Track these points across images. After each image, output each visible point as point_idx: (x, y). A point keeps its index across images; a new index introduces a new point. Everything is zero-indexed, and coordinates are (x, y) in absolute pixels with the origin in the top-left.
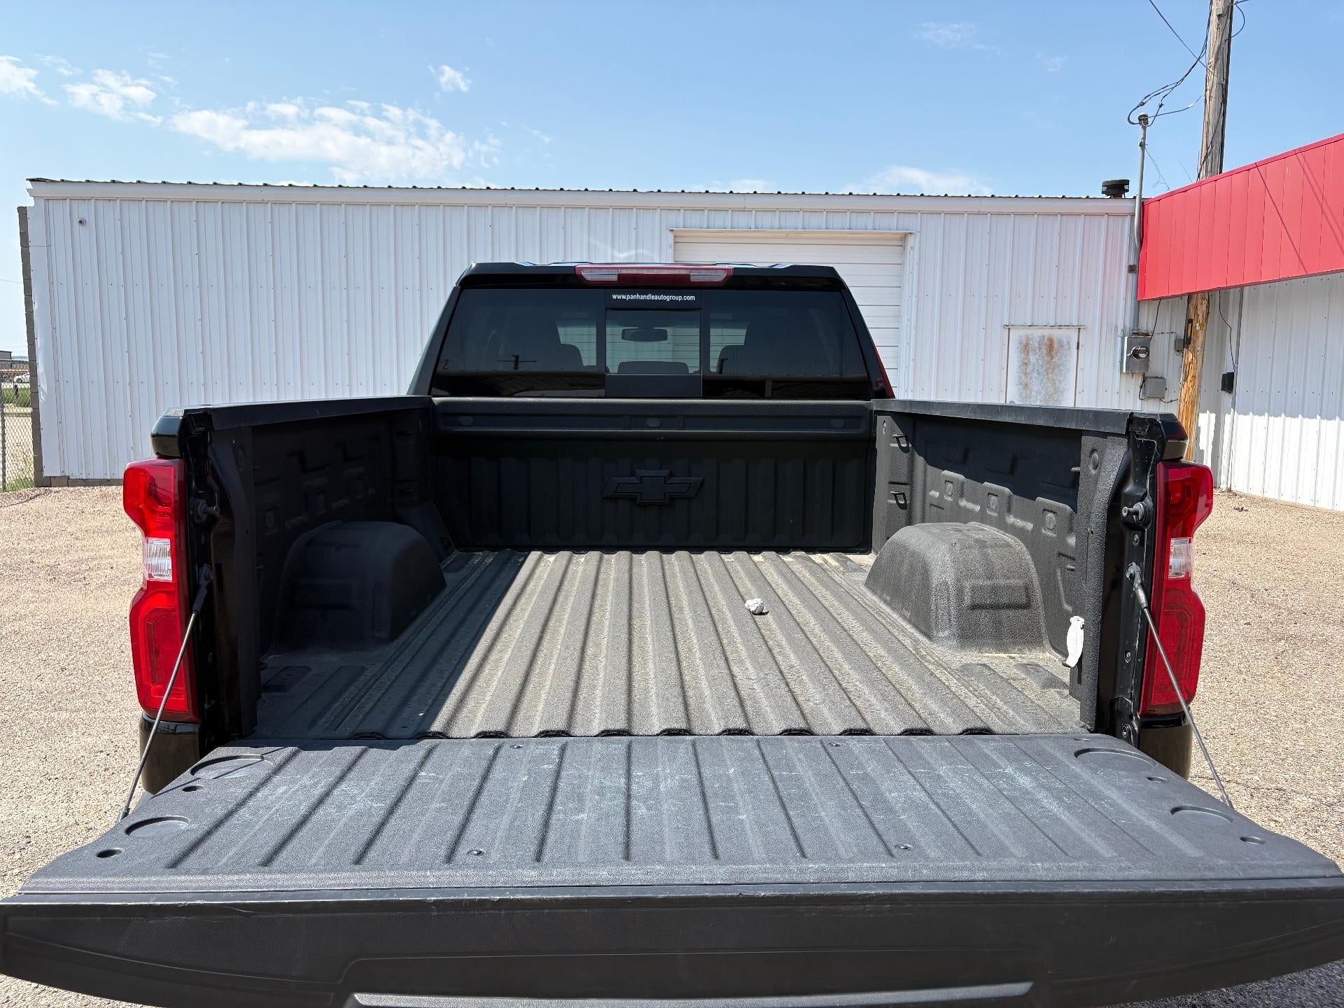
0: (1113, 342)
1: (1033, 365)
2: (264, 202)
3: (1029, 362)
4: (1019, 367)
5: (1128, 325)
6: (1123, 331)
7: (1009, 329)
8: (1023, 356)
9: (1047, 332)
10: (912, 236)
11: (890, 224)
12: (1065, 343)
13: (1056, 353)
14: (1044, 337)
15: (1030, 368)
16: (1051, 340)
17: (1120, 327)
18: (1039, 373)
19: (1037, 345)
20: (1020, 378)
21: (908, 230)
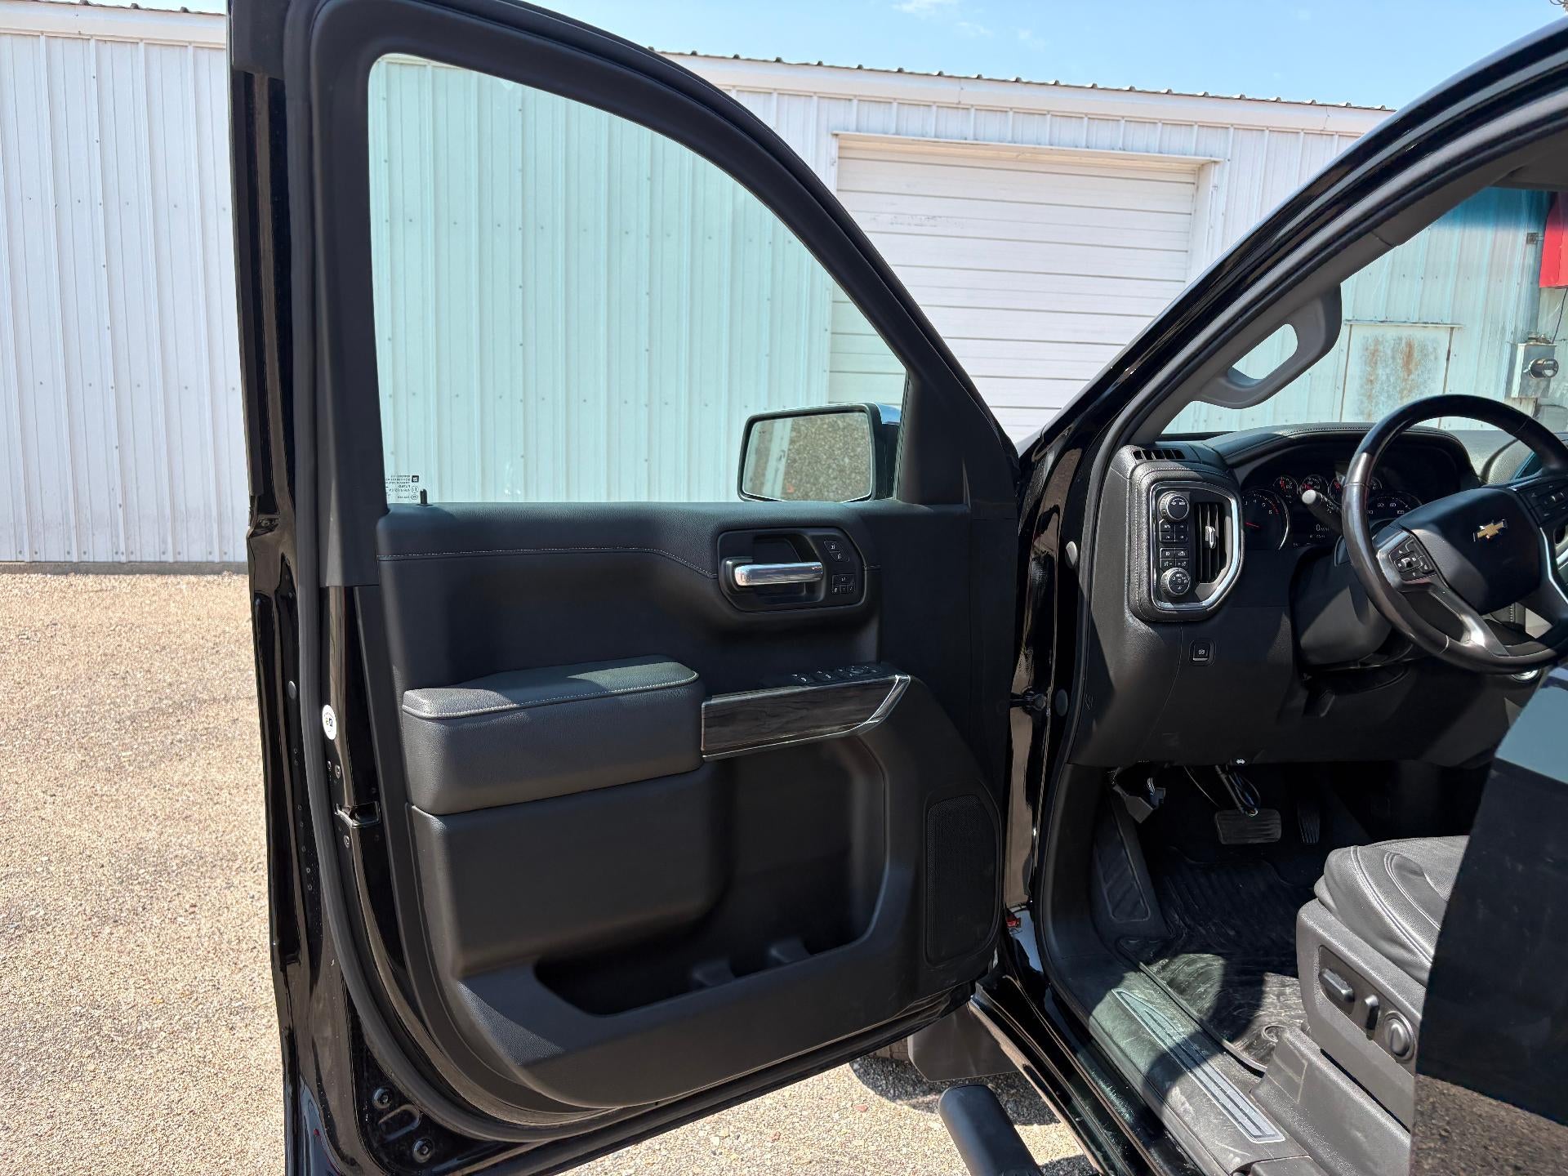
0: (1497, 351)
1: (1382, 384)
2: (81, 38)
3: (1376, 379)
4: (1362, 387)
5: (1520, 327)
6: (1514, 333)
7: (1351, 326)
8: (1369, 369)
9: (1405, 332)
10: (1217, 167)
11: (1186, 144)
12: (1431, 350)
13: (1416, 365)
14: (1400, 339)
15: (1377, 387)
16: (1410, 346)
17: (1510, 328)
18: (1389, 397)
19: (1389, 352)
20: (1362, 402)
21: (1211, 156)
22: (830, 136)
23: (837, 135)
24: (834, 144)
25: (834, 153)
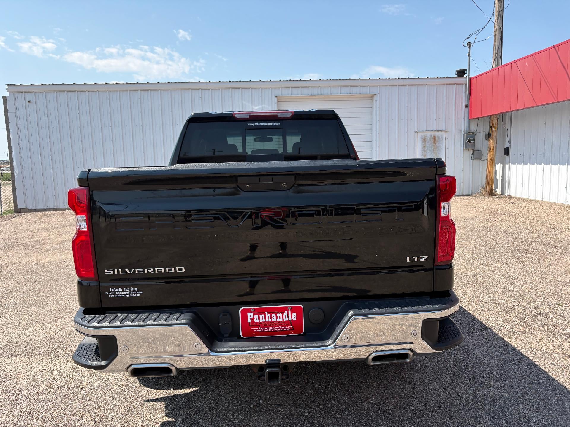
0: (460, 137)
1: (428, 147)
2: (106, 91)
3: (426, 146)
4: (422, 148)
5: (466, 129)
6: (464, 131)
7: (417, 133)
8: (423, 143)
9: (433, 133)
10: (376, 96)
11: (367, 91)
12: (440, 137)
13: (437, 142)
14: (432, 135)
15: (426, 148)
16: (435, 137)
17: (463, 130)
18: (430, 151)
19: (429, 139)
20: (423, 153)
21: (374, 93)
22: (275, 97)
23: (276, 97)
24: (276, 99)
25: (276, 101)
